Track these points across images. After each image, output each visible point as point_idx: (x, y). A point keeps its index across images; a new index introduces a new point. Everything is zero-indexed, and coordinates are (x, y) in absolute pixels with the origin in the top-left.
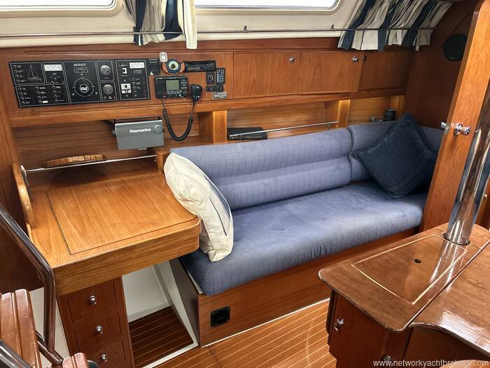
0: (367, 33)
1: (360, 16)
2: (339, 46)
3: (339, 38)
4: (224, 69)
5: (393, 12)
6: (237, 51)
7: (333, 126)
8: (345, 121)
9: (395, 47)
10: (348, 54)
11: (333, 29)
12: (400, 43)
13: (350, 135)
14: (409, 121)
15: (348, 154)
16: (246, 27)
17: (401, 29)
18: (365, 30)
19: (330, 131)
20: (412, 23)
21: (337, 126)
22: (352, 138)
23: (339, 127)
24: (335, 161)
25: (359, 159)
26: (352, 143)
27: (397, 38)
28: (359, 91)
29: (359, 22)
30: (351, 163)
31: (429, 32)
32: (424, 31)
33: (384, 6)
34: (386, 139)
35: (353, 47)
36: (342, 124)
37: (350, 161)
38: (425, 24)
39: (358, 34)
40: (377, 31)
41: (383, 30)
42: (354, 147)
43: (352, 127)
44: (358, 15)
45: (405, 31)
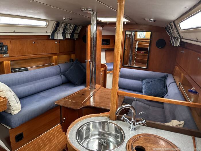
0: (59, 34)
1: (55, 29)
2: (50, 38)
3: (50, 36)
4: (7, 46)
5: (65, 28)
6: (12, 39)
7: (53, 65)
8: (57, 63)
9: (68, 39)
10: (53, 41)
11: (47, 33)
12: (69, 37)
13: (59, 67)
14: (77, 61)
15: (60, 74)
16: (14, 31)
17: (69, 33)
18: (58, 33)
19: (52, 66)
20: (72, 32)
21: (54, 65)
22: (60, 68)
23: (55, 65)
24: (56, 76)
25: (64, 75)
26: (61, 70)
27: (68, 36)
28: (60, 53)
29: (55, 31)
30: (61, 77)
31: (77, 35)
32: (76, 34)
33: (62, 26)
34: (71, 68)
35: (55, 38)
36: (56, 64)
37: (61, 76)
38: (76, 32)
39: (56, 35)
40: (62, 34)
41: (64, 33)
42: (61, 71)
43: (60, 65)
44: (55, 28)
45: (70, 34)
